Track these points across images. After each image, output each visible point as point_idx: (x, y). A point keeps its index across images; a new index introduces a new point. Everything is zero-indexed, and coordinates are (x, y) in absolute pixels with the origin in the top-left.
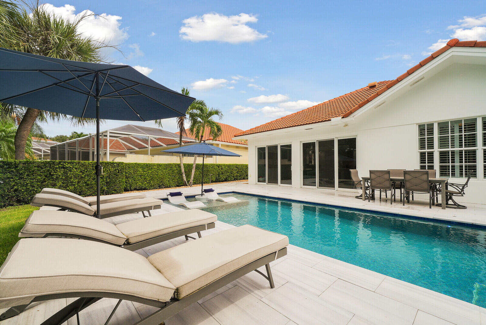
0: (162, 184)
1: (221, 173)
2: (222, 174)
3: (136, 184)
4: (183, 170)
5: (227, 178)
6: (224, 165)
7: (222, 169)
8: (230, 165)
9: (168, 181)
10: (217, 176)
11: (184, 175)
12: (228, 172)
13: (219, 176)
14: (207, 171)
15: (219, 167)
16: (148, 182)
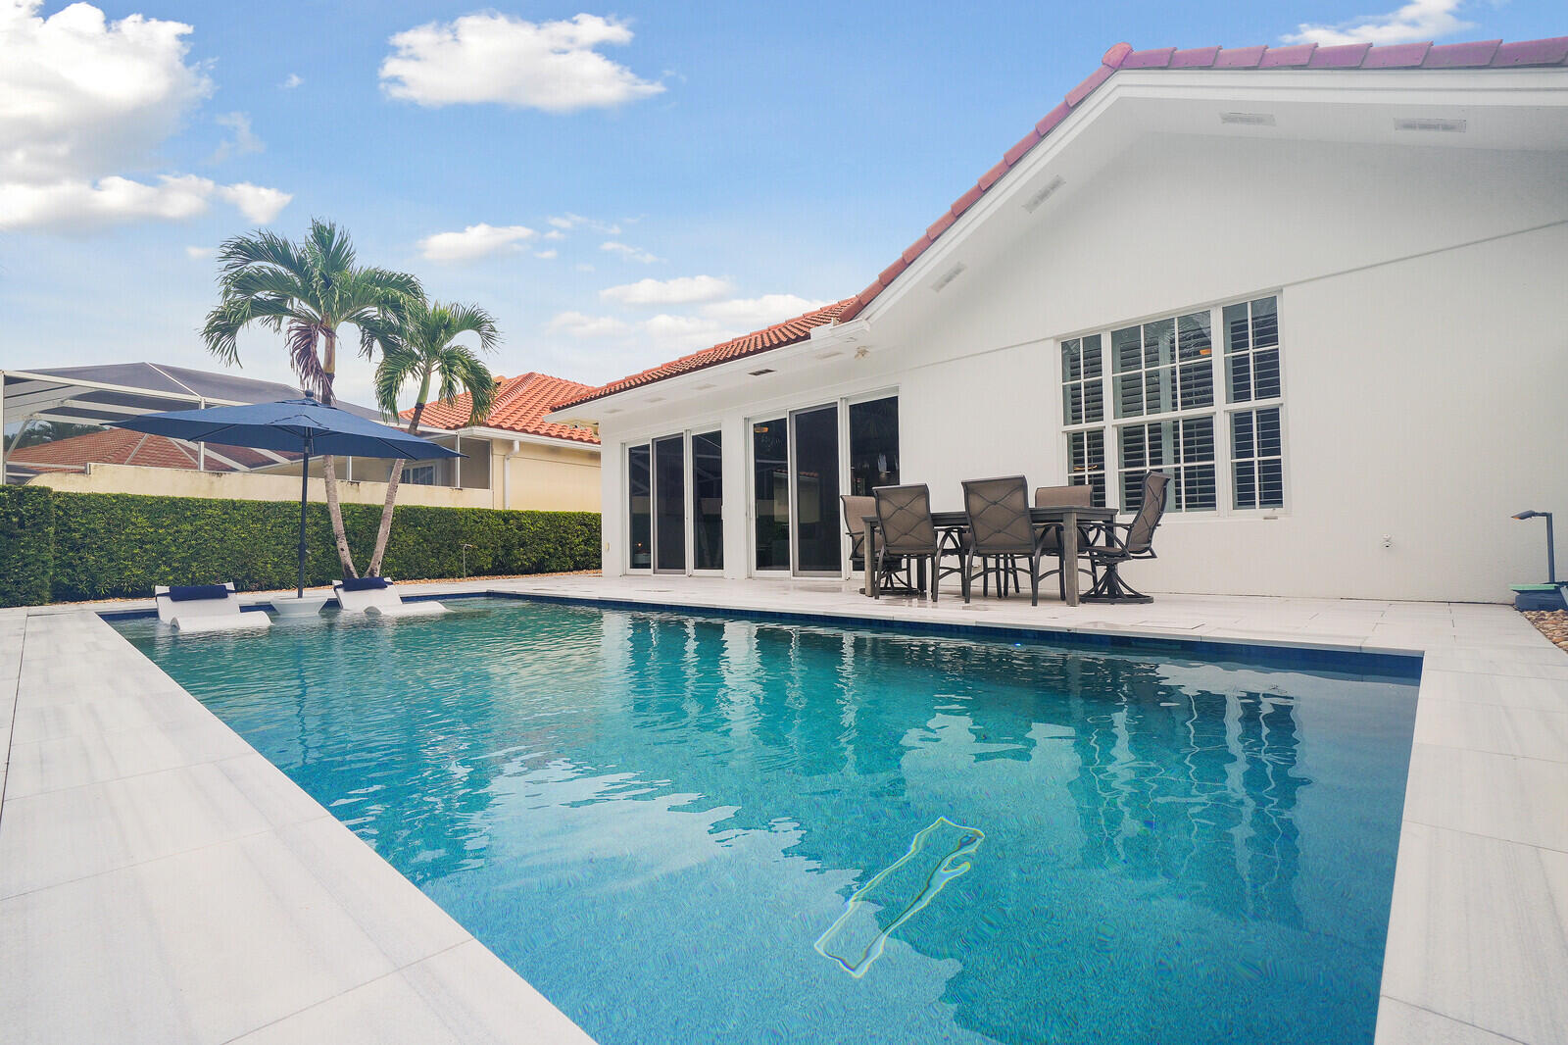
0: (247, 576)
1: (515, 541)
2: (523, 544)
3: (120, 571)
4: (338, 526)
5: (542, 561)
6: (531, 515)
7: (520, 528)
8: (556, 515)
9: (275, 565)
10: (500, 552)
11: (343, 544)
12: (548, 540)
13: (507, 554)
14: (455, 533)
15: (506, 521)
16: (176, 565)
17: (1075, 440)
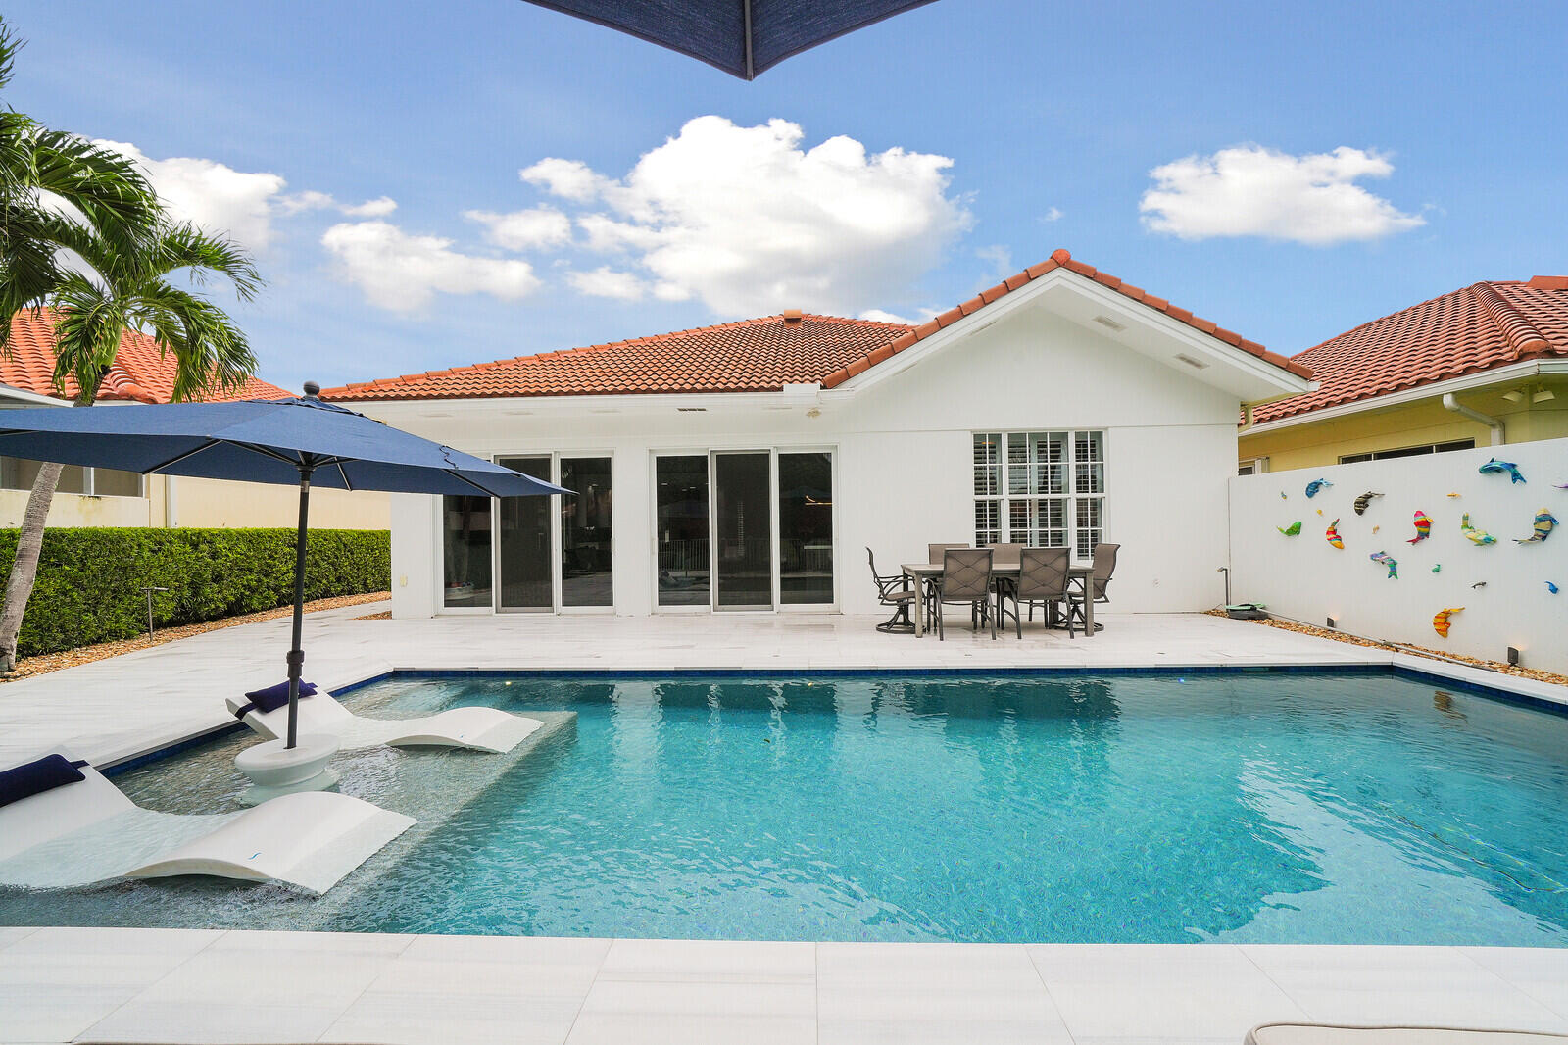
17: (980, 505)
